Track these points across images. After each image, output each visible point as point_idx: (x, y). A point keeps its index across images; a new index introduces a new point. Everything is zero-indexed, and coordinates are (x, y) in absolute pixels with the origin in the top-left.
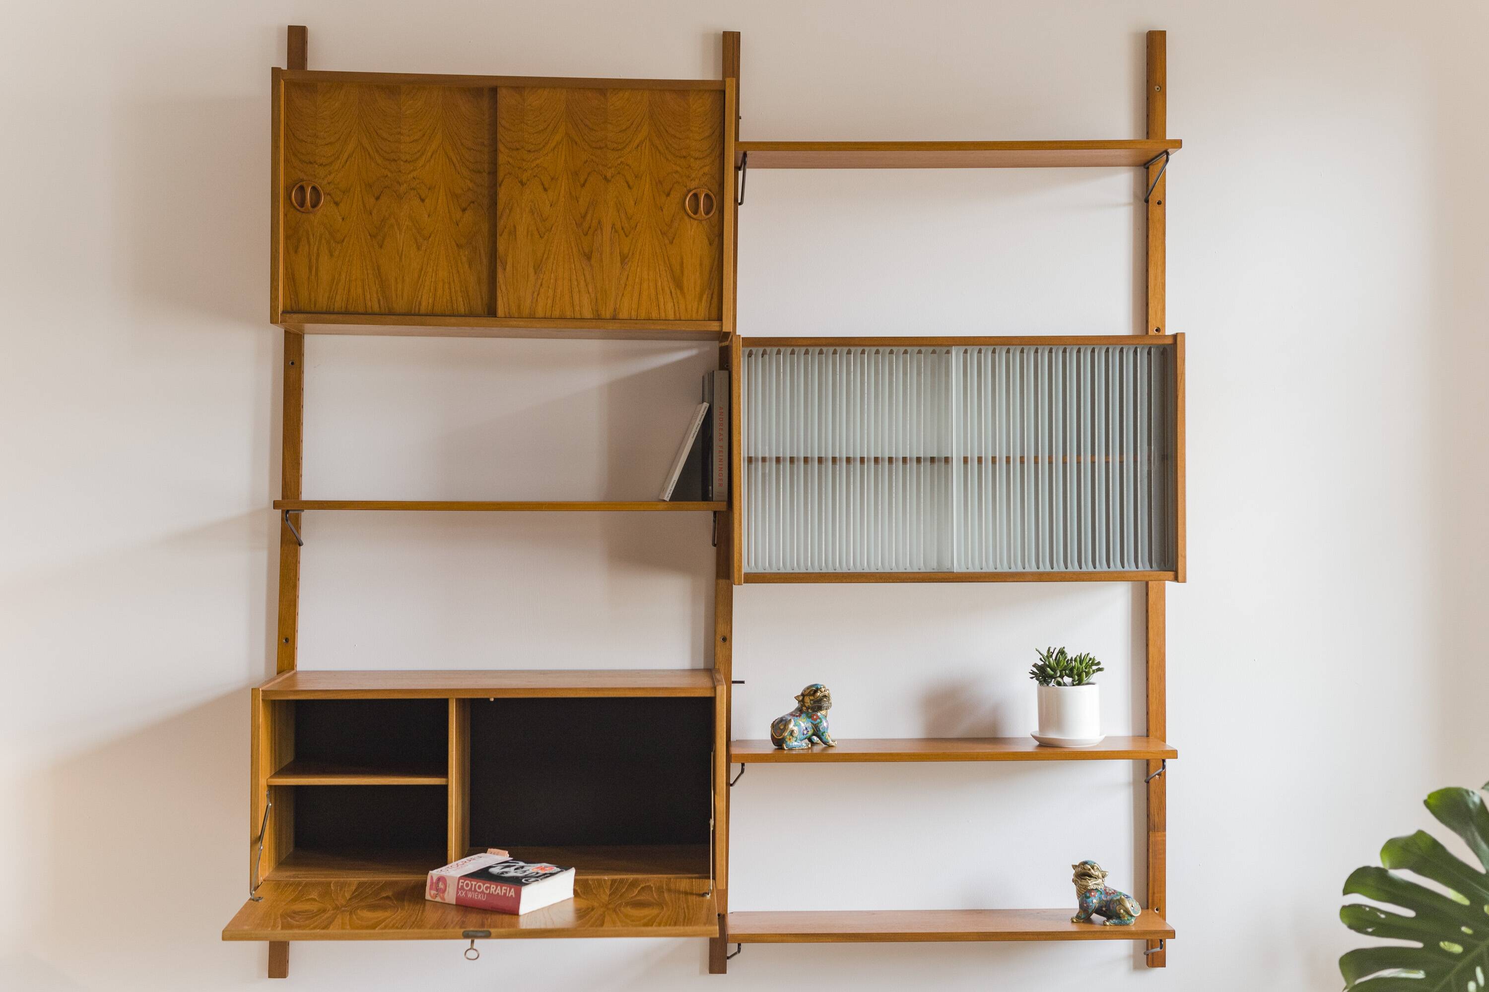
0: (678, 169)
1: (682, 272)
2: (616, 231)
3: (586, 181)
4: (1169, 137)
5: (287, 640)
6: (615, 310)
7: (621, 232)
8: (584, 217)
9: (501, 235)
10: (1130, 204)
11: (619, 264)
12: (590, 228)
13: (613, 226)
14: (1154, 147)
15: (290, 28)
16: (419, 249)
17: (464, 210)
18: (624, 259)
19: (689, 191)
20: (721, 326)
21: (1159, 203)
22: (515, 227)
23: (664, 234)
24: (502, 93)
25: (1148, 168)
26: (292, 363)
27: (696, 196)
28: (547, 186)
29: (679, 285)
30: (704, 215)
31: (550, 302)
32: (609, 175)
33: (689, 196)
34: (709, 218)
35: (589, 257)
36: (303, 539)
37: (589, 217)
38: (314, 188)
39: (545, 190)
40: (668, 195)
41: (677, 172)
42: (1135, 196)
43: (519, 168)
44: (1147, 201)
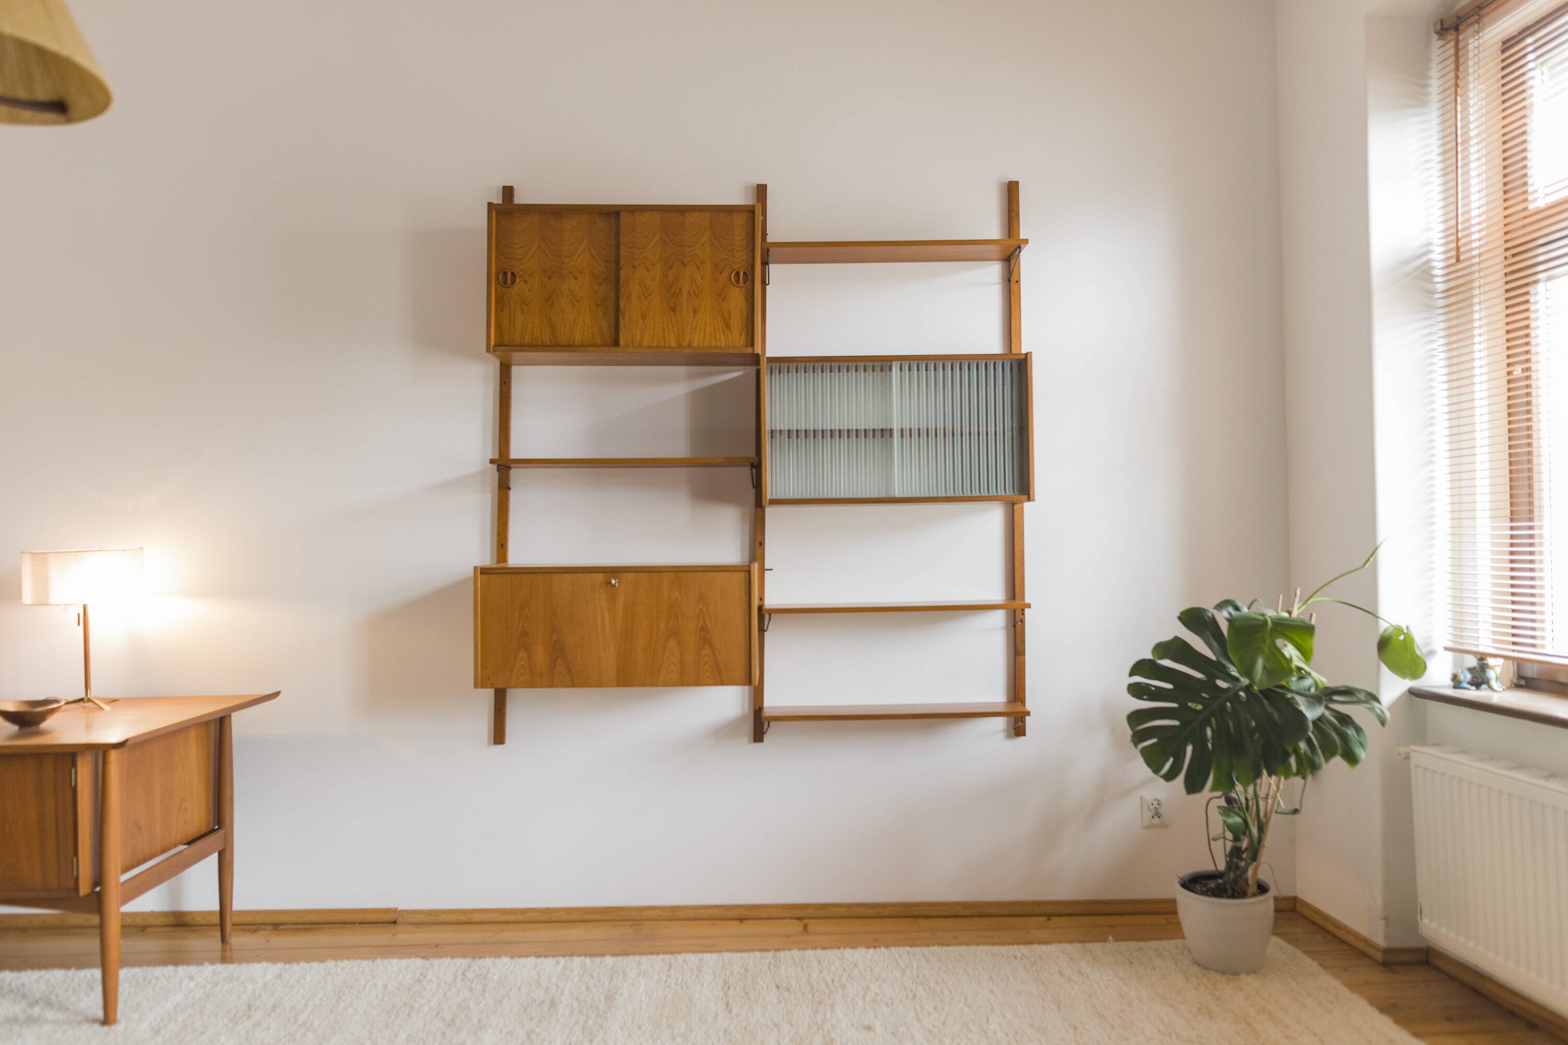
0: (727, 257)
1: (730, 318)
2: (690, 295)
3: (672, 265)
4: (1022, 237)
5: (502, 546)
6: (690, 341)
7: (694, 296)
8: (671, 287)
9: (622, 299)
10: (999, 283)
11: (692, 315)
12: (674, 293)
13: (689, 292)
14: (1014, 243)
15: (504, 188)
16: (574, 308)
17: (600, 284)
18: (695, 312)
19: (734, 270)
20: (753, 350)
21: (1017, 282)
22: (630, 293)
23: (719, 296)
24: (623, 214)
25: (1009, 261)
26: (505, 383)
27: (738, 273)
28: (649, 268)
29: (728, 326)
30: (742, 284)
31: (651, 337)
32: (686, 262)
33: (733, 275)
34: (746, 286)
35: (674, 310)
36: (511, 486)
37: (673, 288)
38: (513, 274)
39: (648, 271)
40: (721, 273)
41: (726, 259)
42: (1003, 278)
43: (633, 258)
44: (1009, 281)
